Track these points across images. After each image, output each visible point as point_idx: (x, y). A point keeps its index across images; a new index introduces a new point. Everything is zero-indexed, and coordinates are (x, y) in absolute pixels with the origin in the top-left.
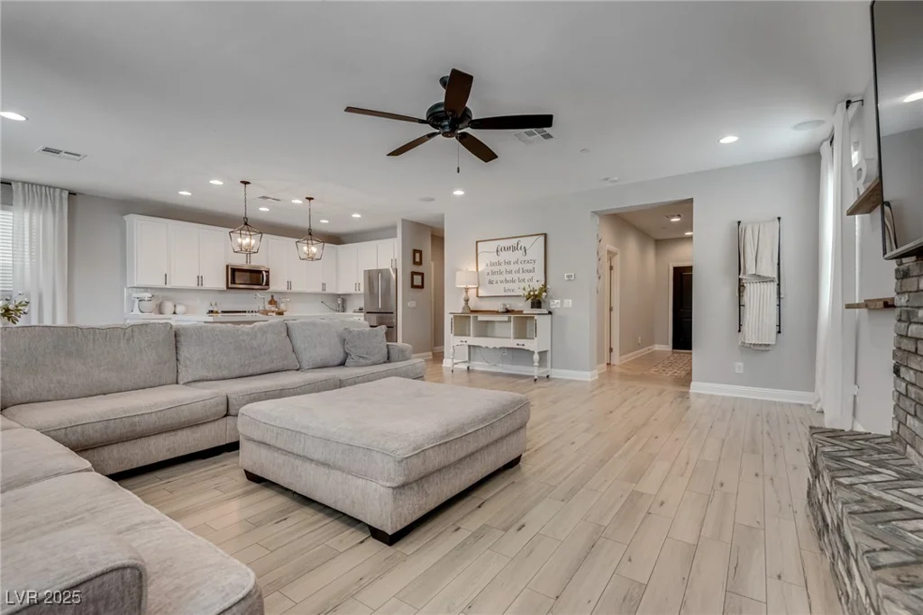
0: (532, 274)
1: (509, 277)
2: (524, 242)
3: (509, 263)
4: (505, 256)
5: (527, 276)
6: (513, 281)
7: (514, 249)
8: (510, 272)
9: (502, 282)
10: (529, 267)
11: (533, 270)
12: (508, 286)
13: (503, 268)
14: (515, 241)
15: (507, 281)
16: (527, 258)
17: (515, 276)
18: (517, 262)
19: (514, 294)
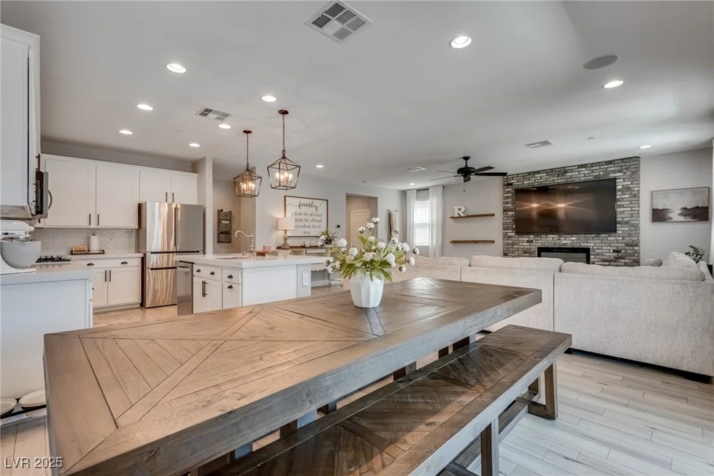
0: (320, 223)
1: (307, 224)
2: (316, 203)
3: (307, 215)
4: (304, 209)
5: (318, 224)
6: (309, 227)
7: (311, 206)
8: (308, 221)
9: (302, 227)
10: (319, 218)
11: (320, 221)
12: (306, 230)
13: (303, 217)
14: (311, 201)
15: (305, 227)
16: (317, 213)
17: (311, 224)
18: (311, 215)
19: (308, 235)
